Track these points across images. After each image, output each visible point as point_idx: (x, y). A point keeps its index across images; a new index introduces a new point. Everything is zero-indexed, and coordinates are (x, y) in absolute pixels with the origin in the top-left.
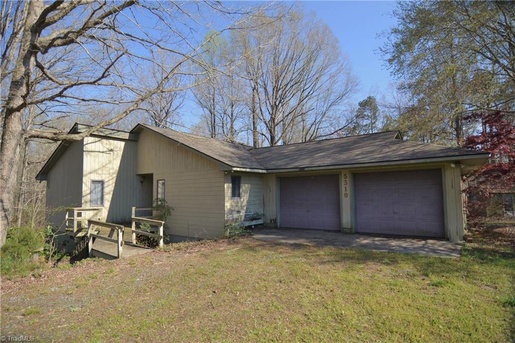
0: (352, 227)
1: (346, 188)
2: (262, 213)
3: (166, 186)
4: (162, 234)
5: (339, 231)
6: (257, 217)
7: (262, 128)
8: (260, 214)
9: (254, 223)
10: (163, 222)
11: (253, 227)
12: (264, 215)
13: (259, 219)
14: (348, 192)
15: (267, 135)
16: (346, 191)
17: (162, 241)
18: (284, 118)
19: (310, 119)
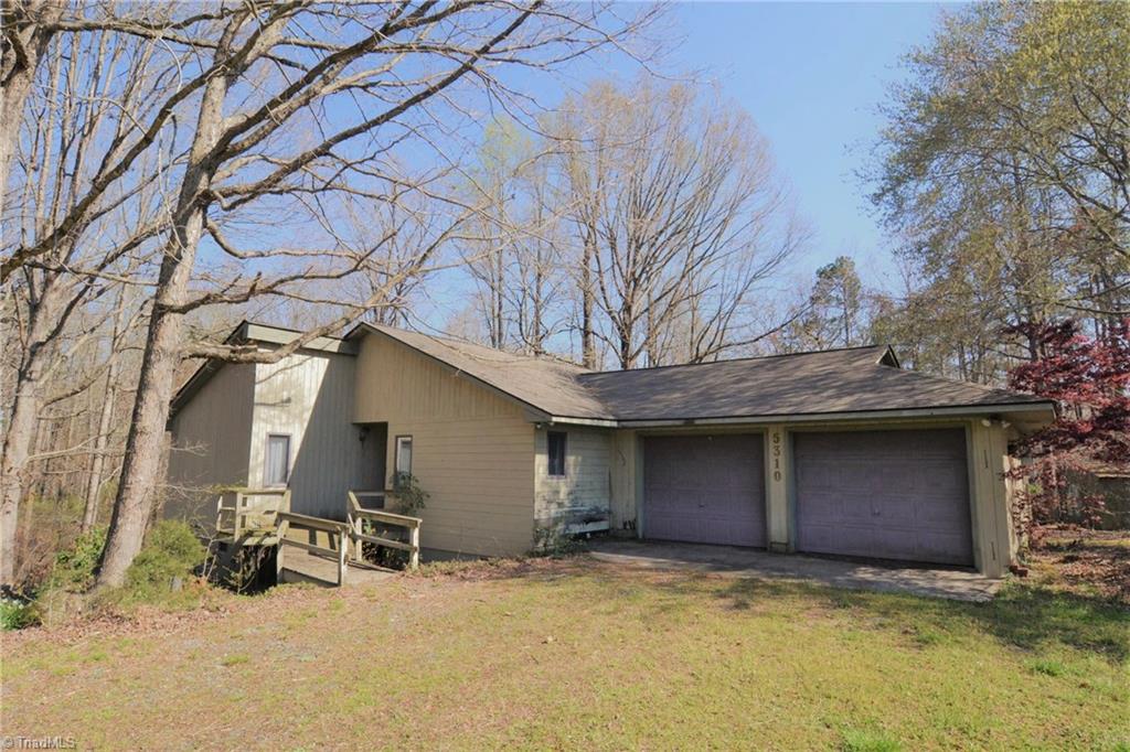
0: (789, 539)
1: (777, 460)
2: (607, 507)
3: (414, 448)
4: (416, 543)
5: (764, 549)
6: (597, 517)
7: (602, 324)
8: (603, 510)
9: (591, 527)
10: (420, 521)
11: (588, 535)
12: (610, 512)
13: (601, 520)
14: (782, 470)
15: (613, 340)
16: (777, 466)
17: (416, 557)
18: (651, 305)
19: (708, 309)
